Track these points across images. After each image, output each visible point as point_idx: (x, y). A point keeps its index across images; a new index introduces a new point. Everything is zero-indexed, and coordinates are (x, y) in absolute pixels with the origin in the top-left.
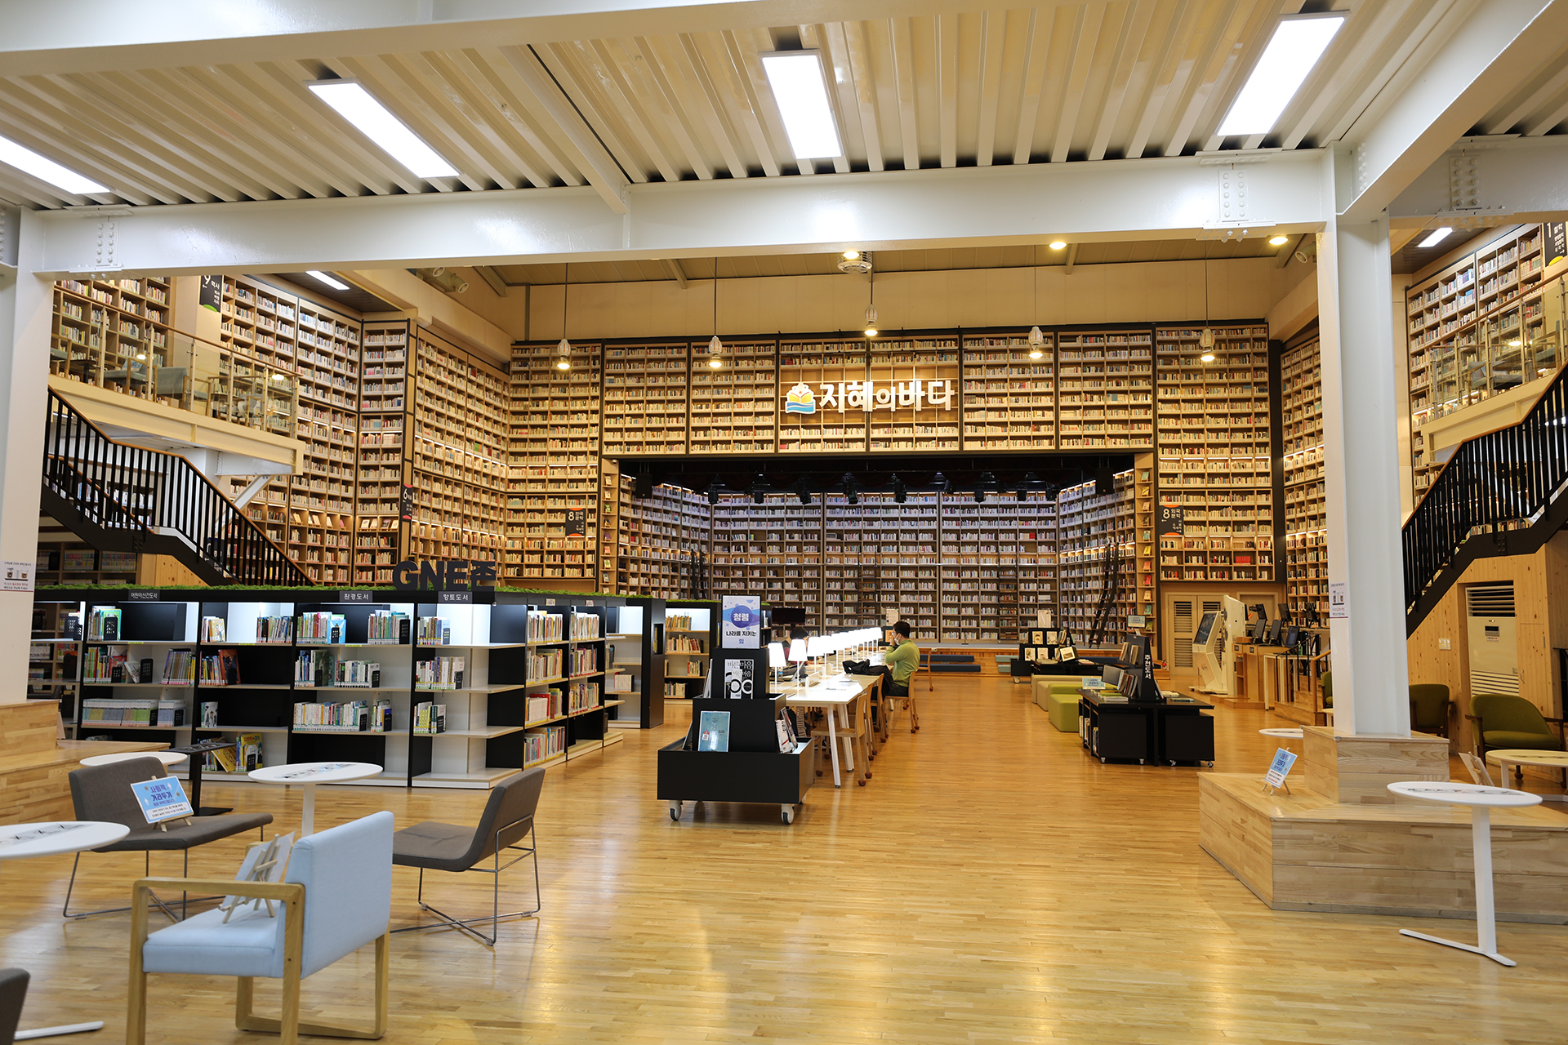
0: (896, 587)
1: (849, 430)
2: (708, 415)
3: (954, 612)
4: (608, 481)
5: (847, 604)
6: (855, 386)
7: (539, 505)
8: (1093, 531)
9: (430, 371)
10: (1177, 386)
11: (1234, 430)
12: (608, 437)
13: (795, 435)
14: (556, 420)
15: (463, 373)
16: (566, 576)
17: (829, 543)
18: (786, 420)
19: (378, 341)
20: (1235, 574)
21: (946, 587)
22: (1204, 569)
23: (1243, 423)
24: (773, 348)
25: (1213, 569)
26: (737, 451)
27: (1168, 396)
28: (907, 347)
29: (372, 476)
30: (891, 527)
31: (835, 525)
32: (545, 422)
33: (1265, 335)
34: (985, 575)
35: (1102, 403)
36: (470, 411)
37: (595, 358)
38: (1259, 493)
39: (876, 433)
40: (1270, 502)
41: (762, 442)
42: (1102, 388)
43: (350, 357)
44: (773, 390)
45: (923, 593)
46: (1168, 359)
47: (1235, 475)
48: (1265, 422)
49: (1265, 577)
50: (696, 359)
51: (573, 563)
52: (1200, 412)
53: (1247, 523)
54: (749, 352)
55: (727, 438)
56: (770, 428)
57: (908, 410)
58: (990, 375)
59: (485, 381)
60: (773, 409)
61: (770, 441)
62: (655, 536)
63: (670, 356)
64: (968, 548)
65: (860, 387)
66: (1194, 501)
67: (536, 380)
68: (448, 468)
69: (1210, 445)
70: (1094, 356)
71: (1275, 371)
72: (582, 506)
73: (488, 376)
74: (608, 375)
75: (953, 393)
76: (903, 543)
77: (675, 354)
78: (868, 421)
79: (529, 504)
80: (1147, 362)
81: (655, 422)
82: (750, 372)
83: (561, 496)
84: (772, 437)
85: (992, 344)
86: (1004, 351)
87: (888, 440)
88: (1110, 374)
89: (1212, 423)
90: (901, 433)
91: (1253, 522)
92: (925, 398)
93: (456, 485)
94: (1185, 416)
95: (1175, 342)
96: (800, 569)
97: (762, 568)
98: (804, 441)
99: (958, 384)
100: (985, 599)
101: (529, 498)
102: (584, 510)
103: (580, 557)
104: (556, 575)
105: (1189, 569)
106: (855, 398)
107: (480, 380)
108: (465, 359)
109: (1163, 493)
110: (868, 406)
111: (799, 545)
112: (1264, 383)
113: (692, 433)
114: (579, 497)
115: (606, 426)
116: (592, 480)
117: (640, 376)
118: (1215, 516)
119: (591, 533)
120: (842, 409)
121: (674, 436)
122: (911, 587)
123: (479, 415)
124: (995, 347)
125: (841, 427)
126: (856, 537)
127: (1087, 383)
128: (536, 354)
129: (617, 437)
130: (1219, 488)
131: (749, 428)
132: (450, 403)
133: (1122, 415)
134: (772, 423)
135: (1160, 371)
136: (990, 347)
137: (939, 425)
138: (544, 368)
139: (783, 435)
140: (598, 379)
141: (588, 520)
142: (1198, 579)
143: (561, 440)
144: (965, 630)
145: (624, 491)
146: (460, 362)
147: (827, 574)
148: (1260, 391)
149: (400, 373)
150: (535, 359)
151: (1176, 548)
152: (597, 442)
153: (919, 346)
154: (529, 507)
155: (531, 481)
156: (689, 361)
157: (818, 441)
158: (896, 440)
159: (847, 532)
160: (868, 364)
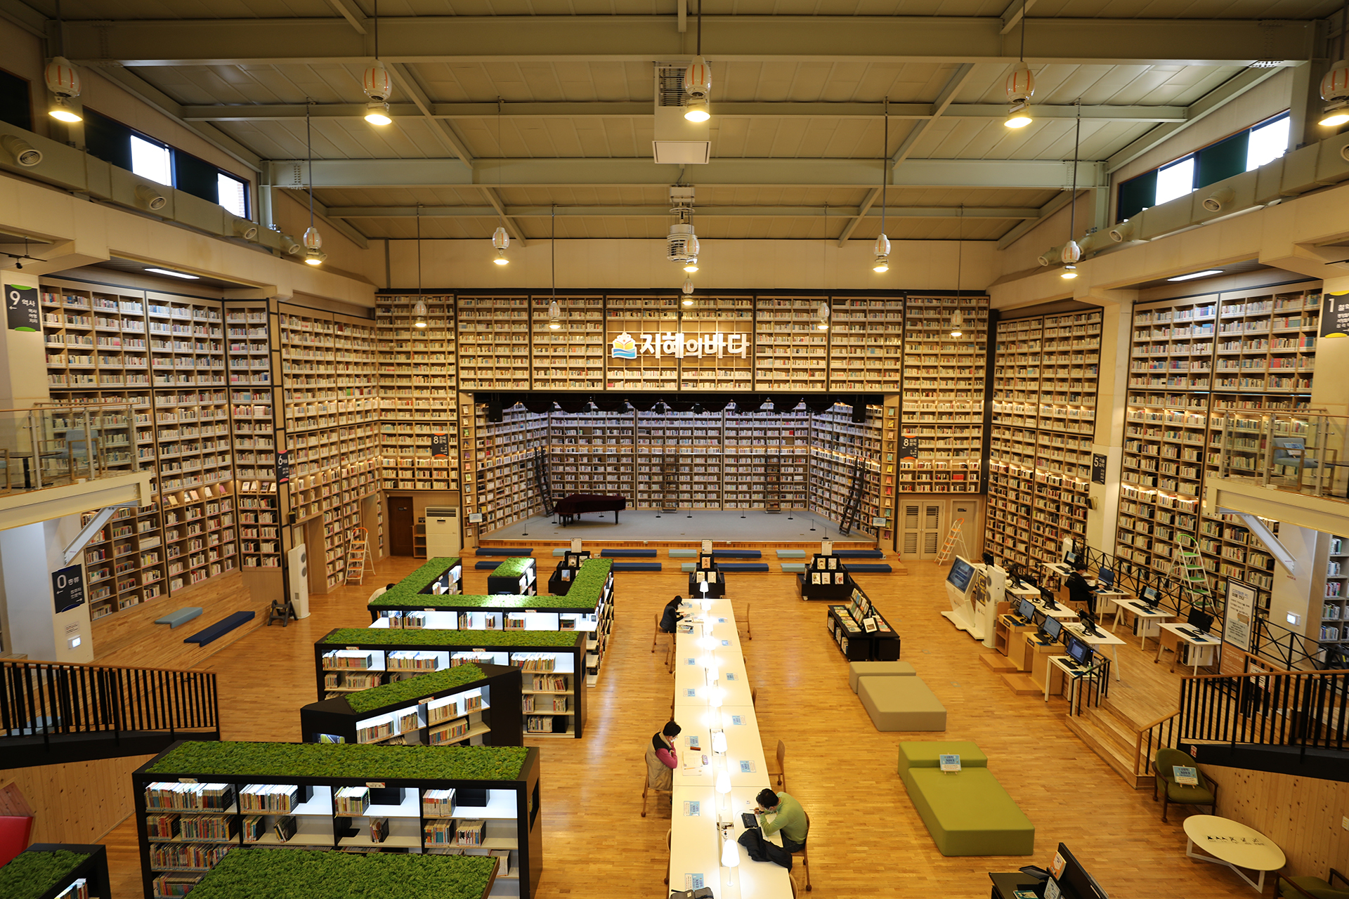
0: (691, 470)
1: (664, 373)
2: (547, 357)
3: (733, 488)
4: (466, 410)
5: (654, 483)
6: (669, 336)
7: (408, 430)
8: (842, 440)
9: (296, 340)
10: (920, 343)
11: (959, 379)
12: (463, 374)
13: (620, 375)
14: (418, 359)
15: (330, 332)
16: (435, 488)
17: (640, 437)
18: (611, 363)
19: (239, 319)
20: (952, 487)
21: (728, 470)
22: (930, 484)
23: (966, 374)
24: (601, 302)
25: (937, 484)
26: (572, 388)
27: (913, 351)
28: (712, 305)
29: (247, 445)
30: (687, 426)
31: (644, 424)
32: (409, 361)
33: (986, 305)
34: (756, 461)
35: (863, 355)
36: (339, 363)
37: (449, 306)
38: (974, 427)
39: (685, 376)
40: (980, 435)
41: (593, 381)
42: (863, 343)
43: (213, 336)
44: (601, 338)
45: (710, 474)
46: (914, 322)
47: (957, 413)
48: (982, 374)
49: (973, 490)
50: (535, 310)
51: (439, 478)
52: (936, 364)
53: (962, 450)
54: (581, 305)
55: (564, 377)
56: (599, 369)
57: (712, 357)
58: (778, 330)
59: (352, 332)
60: (601, 354)
61: (600, 380)
62: (506, 445)
63: (513, 306)
64: (744, 441)
65: (673, 338)
66: (927, 433)
67: (399, 324)
68: (320, 420)
69: (941, 390)
70: (860, 318)
71: (992, 334)
72: (444, 432)
73: (354, 326)
74: (461, 321)
75: (748, 344)
76: (696, 438)
77: (517, 305)
78: (680, 365)
79: (399, 430)
80: (899, 324)
81: (503, 363)
82: (582, 322)
83: (427, 423)
84: (601, 377)
85: (779, 304)
86: (789, 311)
87: (696, 381)
88: (870, 332)
89: (944, 374)
90: (706, 375)
91: (967, 449)
92: (725, 348)
93: (331, 431)
94: (924, 367)
95: (920, 308)
96: (619, 457)
97: (590, 457)
98: (627, 381)
99: (752, 337)
100: (756, 479)
101: (400, 424)
102: (446, 435)
103: (445, 473)
104: (426, 488)
105: (919, 484)
106: (669, 347)
107: (347, 332)
108: (331, 319)
109: (904, 427)
110: (680, 354)
111: (618, 439)
112: (983, 343)
113: (534, 372)
114: (442, 424)
115: (461, 365)
116: (451, 410)
117: (488, 323)
118: (941, 444)
119: (453, 453)
120: (658, 355)
121: (519, 375)
122: (702, 470)
123: (348, 363)
124: (782, 307)
125: (657, 369)
126: (660, 433)
127: (852, 339)
128: (397, 302)
129: (471, 375)
130: (947, 423)
131: (582, 369)
132: (319, 362)
133: (878, 365)
134: (601, 365)
135: (909, 330)
136: (777, 307)
137: (737, 370)
138: (404, 314)
139: (610, 375)
140: (452, 325)
141: (451, 443)
142: (926, 491)
143: (424, 376)
144: (740, 501)
145: (479, 416)
146: (326, 322)
147: (639, 461)
148: (980, 349)
149: (264, 350)
150: (397, 306)
151: (911, 469)
152: (454, 378)
153: (721, 305)
154: (400, 432)
155: (400, 410)
156: (530, 311)
157: (639, 381)
158: (702, 381)
159: (654, 429)
160: (680, 318)
